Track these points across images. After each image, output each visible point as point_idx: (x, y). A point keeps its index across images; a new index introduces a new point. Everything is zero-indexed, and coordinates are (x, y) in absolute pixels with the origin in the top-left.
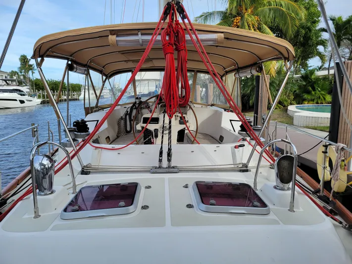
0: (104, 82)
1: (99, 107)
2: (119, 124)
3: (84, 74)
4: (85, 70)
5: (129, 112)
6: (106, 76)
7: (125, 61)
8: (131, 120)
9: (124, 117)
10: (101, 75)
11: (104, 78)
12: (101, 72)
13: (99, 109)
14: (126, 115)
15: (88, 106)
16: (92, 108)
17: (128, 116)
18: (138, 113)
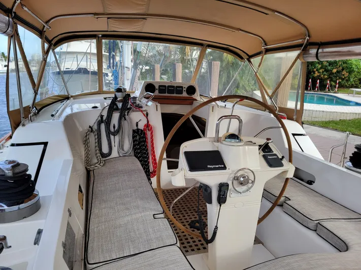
0: (46, 53)
1: (38, 104)
2: (86, 142)
3: (4, 33)
4: (8, 25)
5: (104, 118)
6: (49, 42)
7: (95, 14)
8: (109, 133)
9: (95, 127)
10: (40, 40)
11: (46, 45)
12: (40, 33)
13: (39, 108)
14: (100, 123)
15: (17, 107)
16: (27, 110)
17: (103, 126)
18: (122, 117)
